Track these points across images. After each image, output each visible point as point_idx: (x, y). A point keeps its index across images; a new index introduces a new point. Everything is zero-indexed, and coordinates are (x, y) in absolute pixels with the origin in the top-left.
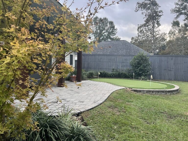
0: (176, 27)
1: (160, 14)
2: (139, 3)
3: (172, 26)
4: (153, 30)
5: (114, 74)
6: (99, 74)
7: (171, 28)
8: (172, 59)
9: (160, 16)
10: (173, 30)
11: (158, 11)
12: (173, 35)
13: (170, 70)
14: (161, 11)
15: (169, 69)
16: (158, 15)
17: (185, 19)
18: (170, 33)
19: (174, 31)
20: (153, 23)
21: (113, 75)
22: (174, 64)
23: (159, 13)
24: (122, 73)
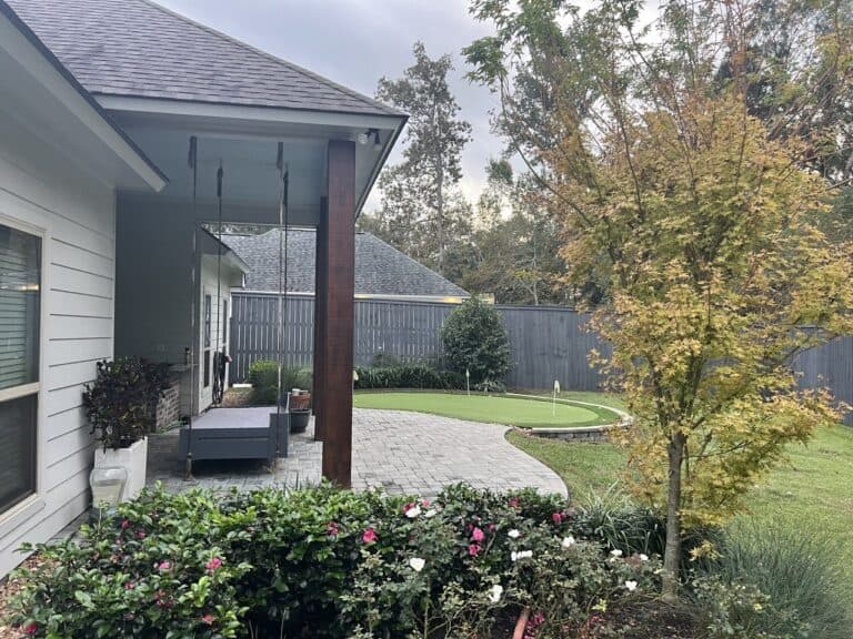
0: (504, 183)
1: (460, 134)
2: (387, 80)
3: (489, 180)
4: (438, 190)
5: (387, 375)
6: (356, 377)
7: (487, 185)
8: (562, 319)
9: (462, 141)
10: (493, 194)
11: (457, 122)
12: (492, 210)
13: (558, 356)
14: (465, 126)
15: (556, 352)
16: (453, 139)
17: (536, 158)
18: (482, 203)
19: (496, 196)
20: (439, 167)
21: (383, 380)
22: (569, 335)
23: (459, 129)
24: (417, 371)
